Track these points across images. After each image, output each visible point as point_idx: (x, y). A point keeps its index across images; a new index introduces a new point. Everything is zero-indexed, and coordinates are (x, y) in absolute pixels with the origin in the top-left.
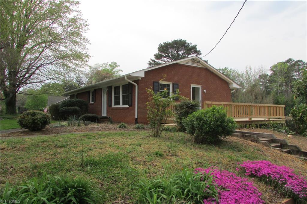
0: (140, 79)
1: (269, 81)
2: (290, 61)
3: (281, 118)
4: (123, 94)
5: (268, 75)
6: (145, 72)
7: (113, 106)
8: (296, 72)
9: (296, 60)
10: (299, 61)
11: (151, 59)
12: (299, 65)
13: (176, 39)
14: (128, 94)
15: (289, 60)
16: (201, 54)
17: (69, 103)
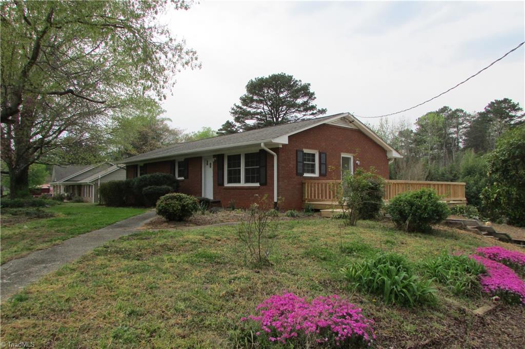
0: (281, 146)
1: (415, 141)
2: (445, 111)
3: (461, 201)
4: (245, 166)
5: (412, 131)
6: (289, 137)
7: (226, 185)
8: (454, 127)
9: (453, 110)
10: (457, 110)
11: (235, 105)
12: (458, 117)
13: (276, 73)
14: (258, 167)
15: (445, 109)
16: (315, 98)
17: (152, 180)
